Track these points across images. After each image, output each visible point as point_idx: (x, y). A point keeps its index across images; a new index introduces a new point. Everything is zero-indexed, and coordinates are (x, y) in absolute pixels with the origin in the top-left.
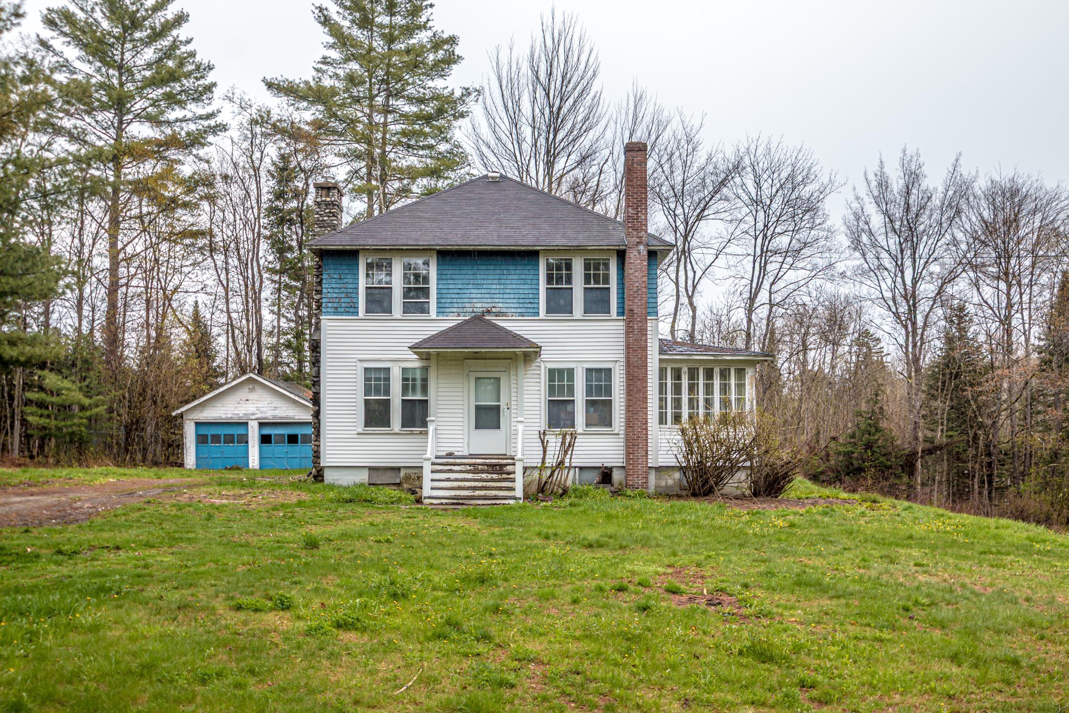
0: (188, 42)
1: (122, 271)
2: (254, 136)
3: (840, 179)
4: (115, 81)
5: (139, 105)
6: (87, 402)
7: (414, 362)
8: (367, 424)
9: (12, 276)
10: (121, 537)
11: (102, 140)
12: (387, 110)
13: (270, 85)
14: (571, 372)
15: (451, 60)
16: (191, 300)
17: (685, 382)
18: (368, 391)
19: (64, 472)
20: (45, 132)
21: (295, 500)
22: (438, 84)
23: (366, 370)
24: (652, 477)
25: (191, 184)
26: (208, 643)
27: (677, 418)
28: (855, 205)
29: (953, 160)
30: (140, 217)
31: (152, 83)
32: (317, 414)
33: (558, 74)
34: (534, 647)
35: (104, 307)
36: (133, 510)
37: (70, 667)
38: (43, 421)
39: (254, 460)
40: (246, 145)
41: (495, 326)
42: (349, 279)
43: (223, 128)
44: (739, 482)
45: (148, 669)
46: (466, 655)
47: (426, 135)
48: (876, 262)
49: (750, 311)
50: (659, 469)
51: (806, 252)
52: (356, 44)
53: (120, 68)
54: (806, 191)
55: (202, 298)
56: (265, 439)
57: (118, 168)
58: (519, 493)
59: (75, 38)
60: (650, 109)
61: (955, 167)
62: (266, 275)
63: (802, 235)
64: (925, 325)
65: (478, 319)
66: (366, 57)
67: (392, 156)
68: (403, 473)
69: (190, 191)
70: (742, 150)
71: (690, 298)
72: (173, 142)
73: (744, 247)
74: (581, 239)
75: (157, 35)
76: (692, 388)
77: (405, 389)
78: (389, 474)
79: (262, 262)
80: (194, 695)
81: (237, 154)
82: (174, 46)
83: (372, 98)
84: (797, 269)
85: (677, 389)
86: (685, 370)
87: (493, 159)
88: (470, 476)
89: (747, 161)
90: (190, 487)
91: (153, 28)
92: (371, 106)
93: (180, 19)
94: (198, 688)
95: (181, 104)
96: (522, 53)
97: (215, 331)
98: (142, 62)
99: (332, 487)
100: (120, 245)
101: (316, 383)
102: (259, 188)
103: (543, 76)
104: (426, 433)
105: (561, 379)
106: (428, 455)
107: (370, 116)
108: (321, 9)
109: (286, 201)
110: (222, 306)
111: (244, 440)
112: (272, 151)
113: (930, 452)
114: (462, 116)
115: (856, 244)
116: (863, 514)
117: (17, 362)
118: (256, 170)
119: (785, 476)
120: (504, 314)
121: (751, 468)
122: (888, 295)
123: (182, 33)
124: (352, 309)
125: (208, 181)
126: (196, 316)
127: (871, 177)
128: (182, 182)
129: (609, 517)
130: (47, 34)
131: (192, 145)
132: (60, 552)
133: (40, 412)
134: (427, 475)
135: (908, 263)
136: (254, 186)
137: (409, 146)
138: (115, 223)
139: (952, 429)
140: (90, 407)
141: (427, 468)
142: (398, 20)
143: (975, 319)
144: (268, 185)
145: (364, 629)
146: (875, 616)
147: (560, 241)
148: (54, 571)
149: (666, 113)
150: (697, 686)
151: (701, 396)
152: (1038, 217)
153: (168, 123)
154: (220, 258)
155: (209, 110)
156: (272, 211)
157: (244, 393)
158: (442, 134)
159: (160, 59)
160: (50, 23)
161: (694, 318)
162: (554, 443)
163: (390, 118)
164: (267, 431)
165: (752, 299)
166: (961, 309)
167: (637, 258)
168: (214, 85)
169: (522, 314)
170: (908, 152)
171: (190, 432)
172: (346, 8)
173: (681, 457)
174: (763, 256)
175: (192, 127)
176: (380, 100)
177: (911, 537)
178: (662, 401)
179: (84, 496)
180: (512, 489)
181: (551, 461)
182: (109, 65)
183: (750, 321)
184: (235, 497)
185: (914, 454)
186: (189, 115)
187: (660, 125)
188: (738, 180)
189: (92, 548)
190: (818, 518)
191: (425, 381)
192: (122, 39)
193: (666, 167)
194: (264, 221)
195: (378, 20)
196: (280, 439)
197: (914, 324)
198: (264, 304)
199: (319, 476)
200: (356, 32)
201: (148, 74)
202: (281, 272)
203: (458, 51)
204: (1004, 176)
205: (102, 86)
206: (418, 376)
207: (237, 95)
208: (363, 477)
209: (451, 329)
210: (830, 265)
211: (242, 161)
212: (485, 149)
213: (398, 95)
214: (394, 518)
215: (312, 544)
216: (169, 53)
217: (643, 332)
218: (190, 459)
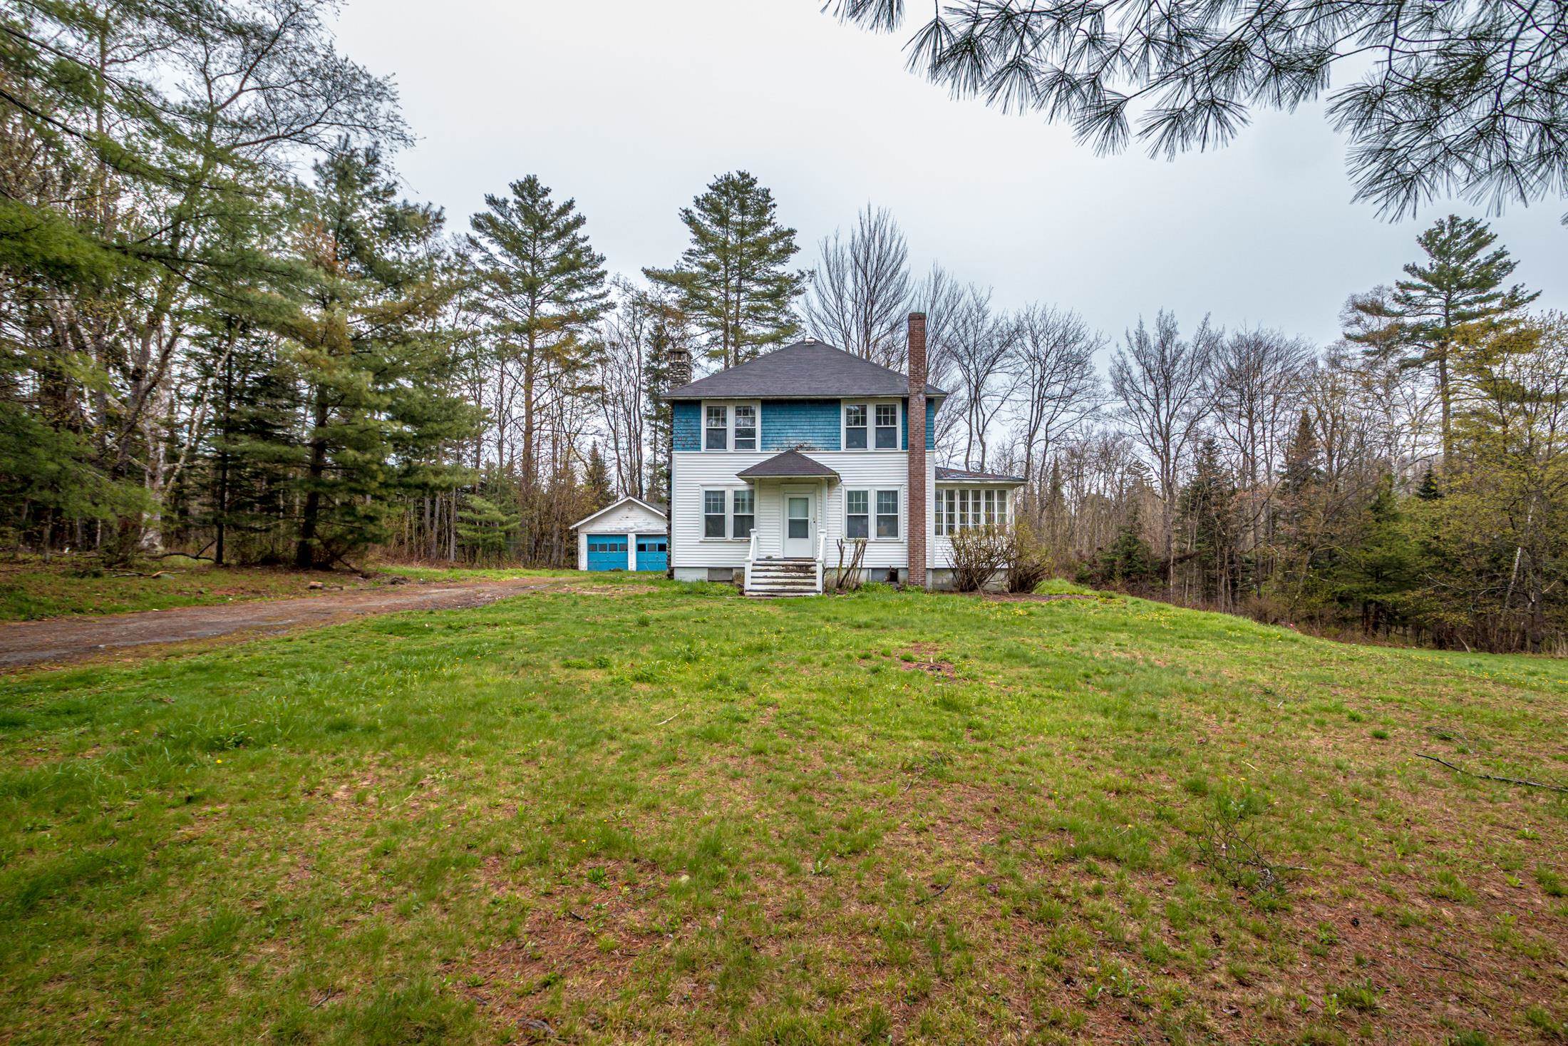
0: (585, 239)
1: (536, 418)
2: (635, 313)
3: (1104, 337)
4: (528, 270)
5: (548, 289)
6: (504, 519)
7: (743, 486)
8: (708, 534)
9: (436, 421)
10: (500, 617)
11: (519, 317)
12: (739, 290)
13: (648, 273)
14: (865, 493)
15: (789, 250)
16: (589, 440)
17: (957, 501)
18: (708, 509)
19: (481, 572)
20: (475, 311)
21: (646, 592)
22: (779, 269)
23: (707, 492)
24: (930, 578)
25: (587, 350)
26: (531, 689)
27: (951, 530)
28: (1118, 359)
29: (1202, 319)
30: (549, 376)
31: (556, 272)
32: (669, 528)
33: (873, 257)
34: (777, 695)
35: (520, 446)
36: (520, 599)
37: (422, 703)
38: (470, 534)
39: (632, 564)
40: (629, 319)
41: (804, 458)
42: (693, 422)
43: (612, 306)
44: (999, 580)
45: (479, 706)
46: (721, 700)
47: (768, 309)
48: (1137, 405)
49: (1030, 446)
50: (935, 570)
51: (1076, 397)
52: (714, 238)
53: (533, 260)
54: (1076, 348)
55: (598, 439)
56: (641, 548)
57: (532, 339)
58: (819, 587)
59: (497, 237)
60: (948, 285)
61: (1204, 324)
62: (645, 421)
63: (1073, 385)
64: (1176, 457)
65: (792, 453)
66: (723, 250)
67: (744, 326)
68: (734, 572)
69: (587, 355)
70: (1023, 316)
71: (980, 436)
72: (574, 317)
73: (1023, 396)
74: (874, 390)
75: (560, 234)
76: (964, 507)
77: (736, 508)
78: (724, 573)
79: (642, 410)
80: (507, 722)
81: (622, 326)
82: (574, 243)
83: (727, 281)
84: (1068, 411)
85: (951, 507)
86: (957, 492)
87: (823, 327)
88: (782, 574)
89: (1026, 324)
90: (570, 583)
91: (558, 229)
92: (727, 288)
93: (579, 221)
94: (512, 719)
95: (580, 288)
96: (845, 241)
97: (608, 464)
98: (548, 256)
99: (679, 582)
100: (534, 398)
101: (669, 503)
102: (639, 353)
103: (861, 260)
104: (749, 541)
105: (858, 499)
106: (749, 558)
107: (726, 295)
108: (687, 212)
109: (660, 362)
110: (612, 445)
111: (625, 548)
112: (649, 324)
113: (1181, 560)
114: (798, 293)
115: (1120, 390)
116: (1095, 607)
117: (439, 488)
118: (637, 339)
119: (1035, 576)
120: (813, 449)
121: (1009, 569)
122: (1147, 431)
123: (580, 232)
124: (696, 446)
125: (600, 348)
126: (594, 454)
127: (1132, 335)
128: (579, 349)
129: (884, 606)
130: (475, 234)
131: (588, 319)
132: (450, 627)
133: (468, 527)
134: (748, 574)
135: (1164, 404)
136: (635, 352)
137: (757, 318)
138: (530, 380)
139: (1199, 541)
140: (507, 523)
141: (748, 567)
142: (749, 218)
143: (1224, 451)
144: (646, 350)
145: (655, 682)
146: (1057, 680)
147: (856, 391)
148: (441, 640)
149: (960, 288)
150: (888, 725)
151: (970, 513)
152: (1280, 363)
153: (571, 302)
154: (610, 408)
155: (601, 291)
156: (648, 370)
157: (624, 512)
158: (780, 307)
159: (564, 253)
160: (477, 225)
161: (984, 451)
162: (850, 550)
163: (742, 296)
164: (642, 542)
165: (1031, 436)
166: (1211, 442)
167: (918, 404)
168: (606, 272)
169: (827, 449)
170: (1164, 314)
171: (583, 543)
172: (705, 210)
173: (952, 562)
174: (1040, 401)
175: (589, 305)
176: (733, 282)
177: (1125, 624)
178: (938, 517)
179: (487, 589)
180: (814, 584)
181: (847, 563)
182: (524, 258)
183: (1029, 454)
184: (602, 590)
185: (1168, 561)
186: (586, 296)
187: (955, 297)
188: (1019, 341)
189: (476, 624)
190: (1055, 609)
191: (752, 500)
192: (534, 238)
193: (961, 331)
194: (644, 378)
195: (733, 218)
196: (652, 547)
197: (1168, 455)
198: (644, 443)
199: (671, 576)
200: (717, 229)
201: (554, 264)
202: (656, 419)
203: (796, 241)
204: (1249, 331)
205: (518, 274)
206: (747, 497)
207: (622, 278)
208: (704, 575)
209: (770, 460)
210: (1096, 408)
211: (626, 331)
212: (816, 320)
213: (748, 279)
214: (717, 605)
215: (644, 623)
216: (570, 248)
217: (922, 462)
218: (583, 562)
